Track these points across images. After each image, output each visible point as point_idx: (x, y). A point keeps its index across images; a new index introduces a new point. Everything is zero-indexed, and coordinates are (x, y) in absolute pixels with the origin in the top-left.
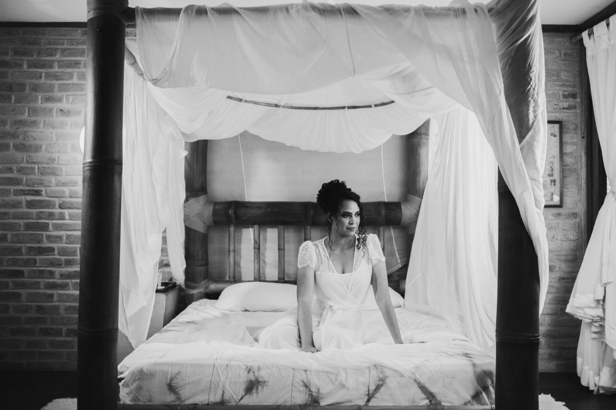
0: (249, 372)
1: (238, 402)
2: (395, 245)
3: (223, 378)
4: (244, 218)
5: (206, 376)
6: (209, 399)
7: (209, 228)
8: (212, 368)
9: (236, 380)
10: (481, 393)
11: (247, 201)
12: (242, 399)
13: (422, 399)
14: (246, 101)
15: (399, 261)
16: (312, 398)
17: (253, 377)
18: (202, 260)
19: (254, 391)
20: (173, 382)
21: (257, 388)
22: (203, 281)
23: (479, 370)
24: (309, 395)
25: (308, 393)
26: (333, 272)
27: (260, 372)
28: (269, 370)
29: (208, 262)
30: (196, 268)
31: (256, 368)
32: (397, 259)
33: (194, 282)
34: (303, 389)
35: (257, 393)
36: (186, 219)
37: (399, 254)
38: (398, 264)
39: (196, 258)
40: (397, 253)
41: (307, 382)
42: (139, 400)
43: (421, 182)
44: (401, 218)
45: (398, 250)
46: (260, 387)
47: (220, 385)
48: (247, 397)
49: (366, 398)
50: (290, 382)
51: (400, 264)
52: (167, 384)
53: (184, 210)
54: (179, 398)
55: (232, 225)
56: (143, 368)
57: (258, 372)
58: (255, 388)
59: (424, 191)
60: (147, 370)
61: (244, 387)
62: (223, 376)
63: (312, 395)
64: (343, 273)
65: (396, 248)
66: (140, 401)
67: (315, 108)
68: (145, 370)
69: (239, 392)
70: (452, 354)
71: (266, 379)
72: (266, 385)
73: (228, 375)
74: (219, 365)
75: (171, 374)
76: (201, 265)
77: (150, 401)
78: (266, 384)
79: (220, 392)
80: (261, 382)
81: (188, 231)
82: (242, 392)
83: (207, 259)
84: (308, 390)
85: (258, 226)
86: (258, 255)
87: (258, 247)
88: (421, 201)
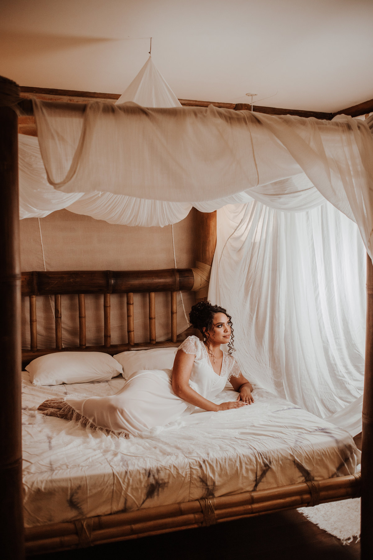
0: (149, 476)
1: (140, 507)
3: (124, 486)
5: (107, 487)
6: (112, 508)
8: (112, 477)
9: (137, 486)
10: (344, 465)
11: (45, 270)
12: (143, 503)
13: (299, 477)
16: (208, 492)
17: (153, 480)
19: (156, 494)
20: (74, 497)
21: (158, 490)
23: (341, 445)
24: (206, 489)
25: (205, 487)
27: (159, 474)
28: (168, 472)
31: (155, 471)
34: (199, 484)
35: (158, 495)
41: (203, 477)
42: (38, 521)
44: (193, 284)
46: (160, 489)
47: (123, 494)
48: (148, 500)
49: (254, 484)
50: (188, 479)
51: (188, 325)
52: (67, 501)
54: (81, 513)
55: (34, 296)
56: (40, 488)
57: (158, 474)
58: (156, 490)
60: (45, 489)
61: (145, 491)
62: (124, 484)
63: (208, 489)
66: (39, 523)
68: (43, 490)
69: (141, 497)
70: (311, 430)
71: (166, 481)
72: (166, 487)
73: (129, 482)
74: (118, 473)
75: (71, 489)
77: (50, 520)
78: (166, 485)
79: (122, 500)
80: (161, 484)
82: (143, 497)
84: (205, 485)
85: (59, 296)
86: (60, 324)
87: (60, 316)
88: (211, 268)
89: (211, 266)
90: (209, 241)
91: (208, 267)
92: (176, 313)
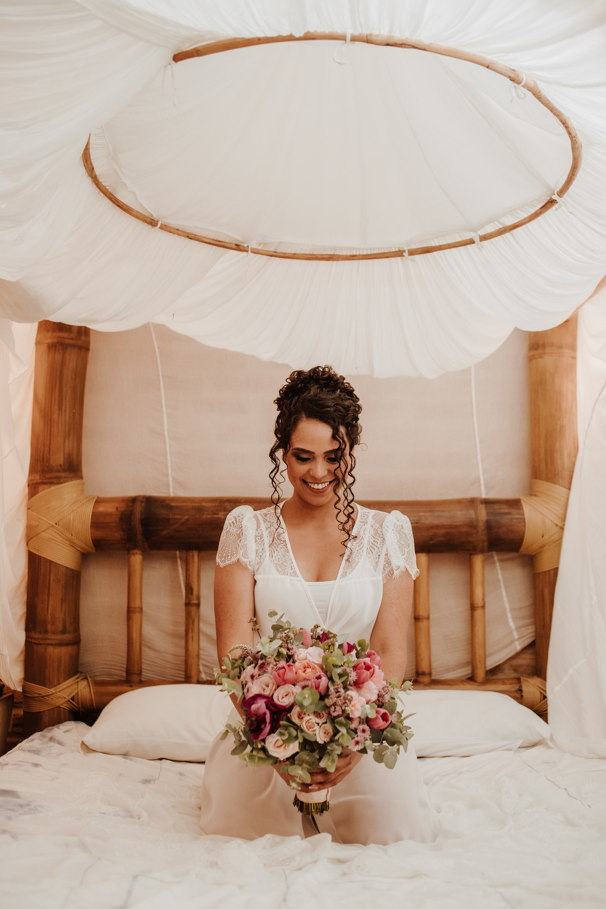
2: (505, 599)
4: (165, 532)
7: (85, 557)
11: (172, 495)
14: (165, 228)
15: (516, 635)
18: (64, 631)
22: (65, 680)
26: (295, 575)
29: (79, 635)
30: (50, 649)
32: (511, 632)
33: (45, 685)
36: (31, 535)
37: (514, 618)
38: (512, 642)
39: (49, 627)
40: (509, 615)
43: (566, 453)
44: (524, 533)
45: (512, 610)
51: (517, 643)
53: (28, 515)
55: (136, 551)
59: (572, 472)
64: (319, 579)
65: (507, 606)
67: (330, 258)
76: (60, 645)
81: (35, 563)
83: (77, 629)
85: (196, 554)
86: (196, 622)
87: (195, 602)
88: (568, 495)
89: (569, 489)
90: (562, 427)
91: (559, 490)
92: (483, 607)
